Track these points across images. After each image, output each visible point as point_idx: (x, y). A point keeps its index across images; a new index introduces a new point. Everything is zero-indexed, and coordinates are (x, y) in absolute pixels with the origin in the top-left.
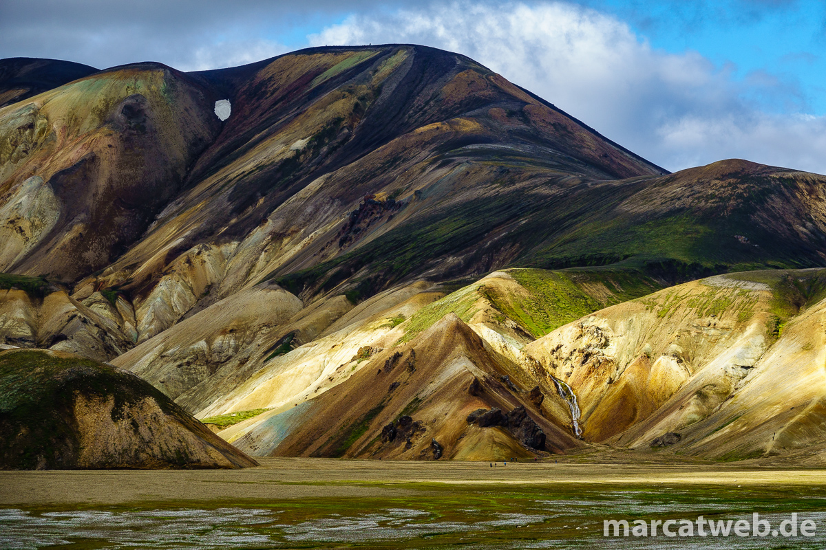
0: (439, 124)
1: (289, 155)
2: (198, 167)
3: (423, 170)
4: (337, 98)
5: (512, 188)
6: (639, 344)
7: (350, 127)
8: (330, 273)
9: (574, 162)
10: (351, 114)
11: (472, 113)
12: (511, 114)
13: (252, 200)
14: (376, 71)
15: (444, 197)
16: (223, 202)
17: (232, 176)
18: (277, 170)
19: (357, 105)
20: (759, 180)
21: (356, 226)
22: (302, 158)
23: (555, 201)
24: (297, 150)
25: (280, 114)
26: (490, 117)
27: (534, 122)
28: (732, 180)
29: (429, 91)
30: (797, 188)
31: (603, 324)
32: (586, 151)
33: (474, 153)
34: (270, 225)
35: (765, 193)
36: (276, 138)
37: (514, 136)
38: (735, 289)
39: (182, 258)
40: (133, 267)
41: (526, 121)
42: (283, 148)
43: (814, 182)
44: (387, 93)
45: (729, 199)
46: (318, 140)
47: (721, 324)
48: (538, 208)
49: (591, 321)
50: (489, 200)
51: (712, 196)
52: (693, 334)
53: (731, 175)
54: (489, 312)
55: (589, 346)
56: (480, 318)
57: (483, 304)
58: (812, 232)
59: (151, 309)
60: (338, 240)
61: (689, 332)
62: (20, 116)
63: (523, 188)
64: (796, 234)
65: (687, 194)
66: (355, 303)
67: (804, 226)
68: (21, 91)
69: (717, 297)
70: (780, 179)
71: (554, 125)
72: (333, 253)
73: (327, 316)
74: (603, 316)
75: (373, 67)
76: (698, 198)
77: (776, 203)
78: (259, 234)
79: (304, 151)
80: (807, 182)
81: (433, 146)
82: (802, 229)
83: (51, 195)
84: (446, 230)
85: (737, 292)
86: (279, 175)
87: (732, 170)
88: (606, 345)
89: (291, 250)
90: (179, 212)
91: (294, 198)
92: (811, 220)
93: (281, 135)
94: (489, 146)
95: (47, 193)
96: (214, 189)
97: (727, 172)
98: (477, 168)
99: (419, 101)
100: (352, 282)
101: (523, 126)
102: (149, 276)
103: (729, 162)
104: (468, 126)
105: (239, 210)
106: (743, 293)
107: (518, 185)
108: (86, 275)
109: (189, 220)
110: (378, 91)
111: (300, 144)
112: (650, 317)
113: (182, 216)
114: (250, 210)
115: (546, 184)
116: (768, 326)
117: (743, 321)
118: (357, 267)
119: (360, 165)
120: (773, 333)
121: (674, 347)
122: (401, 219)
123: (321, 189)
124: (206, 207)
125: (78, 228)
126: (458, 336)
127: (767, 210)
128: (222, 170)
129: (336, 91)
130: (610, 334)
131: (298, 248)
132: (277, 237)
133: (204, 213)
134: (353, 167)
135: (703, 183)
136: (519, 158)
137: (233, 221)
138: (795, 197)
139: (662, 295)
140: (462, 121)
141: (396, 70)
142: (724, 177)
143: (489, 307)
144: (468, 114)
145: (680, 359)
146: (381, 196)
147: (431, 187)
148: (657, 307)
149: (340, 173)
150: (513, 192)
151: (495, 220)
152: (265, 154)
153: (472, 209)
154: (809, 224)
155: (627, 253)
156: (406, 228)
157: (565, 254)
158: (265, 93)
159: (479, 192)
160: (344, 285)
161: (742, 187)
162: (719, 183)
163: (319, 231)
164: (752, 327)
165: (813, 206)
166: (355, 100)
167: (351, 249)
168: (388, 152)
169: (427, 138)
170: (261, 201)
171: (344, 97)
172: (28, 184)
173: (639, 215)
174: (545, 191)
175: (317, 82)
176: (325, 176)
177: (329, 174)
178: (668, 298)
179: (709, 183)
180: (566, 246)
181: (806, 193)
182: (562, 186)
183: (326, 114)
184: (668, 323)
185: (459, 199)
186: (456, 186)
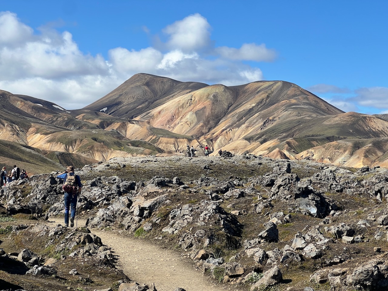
0: (286, 101)
1: (251, 107)
2: (230, 110)
3: (281, 112)
4: (263, 94)
5: (300, 117)
6: (321, 155)
7: (266, 101)
8: (257, 137)
9: (318, 110)
10: (266, 98)
11: (295, 98)
12: (304, 99)
13: (242, 118)
14: (273, 87)
15: (284, 119)
16: (235, 118)
17: (237, 112)
18: (248, 111)
19: (268, 96)
20: (357, 117)
21: (265, 125)
22: (254, 108)
23: (309, 121)
24: (253, 106)
25: (249, 97)
26: (299, 99)
27: (310, 100)
28: (350, 117)
29: (285, 92)
30: (367, 119)
31: (313, 151)
32: (322, 107)
33: (294, 108)
34: (246, 124)
35: (358, 120)
36: (248, 103)
37: (305, 104)
38: (344, 143)
39: (225, 131)
40: (213, 134)
41: (308, 100)
42: (250, 106)
43: (371, 117)
44: (275, 93)
45: (349, 122)
46: (258, 104)
47: (340, 151)
48: (305, 122)
49: (310, 150)
50: (295, 120)
51: (345, 121)
52: (333, 154)
53: (350, 116)
54: (288, 148)
55: (309, 156)
56: (286, 149)
57: (287, 145)
58: (369, 130)
59: (217, 144)
60: (261, 128)
61: (332, 153)
62: (189, 97)
63: (303, 117)
64: (365, 130)
65: (339, 120)
66: (262, 144)
67: (367, 128)
68: (190, 90)
69: (340, 145)
70: (363, 117)
71: (315, 101)
72: (259, 131)
73: (255, 147)
74: (313, 149)
75: (272, 86)
76: (342, 121)
77: (361, 123)
78: (243, 126)
79: (255, 107)
80: (369, 118)
81: (285, 106)
82: (367, 129)
83: (195, 116)
84: (284, 127)
85: (345, 144)
86: (248, 112)
87: (351, 114)
88: (313, 156)
89: (250, 130)
90: (225, 121)
91: (251, 118)
92: (369, 127)
93: (249, 102)
94: (298, 106)
95: (194, 115)
96: (233, 115)
97: (349, 115)
98: (293, 112)
99: (282, 95)
100: (261, 139)
101: (307, 101)
102: (217, 136)
103: (350, 112)
104: (293, 101)
105: (239, 120)
106: (346, 144)
107: (302, 117)
108: (203, 135)
109: (227, 122)
110: (272, 92)
111: (254, 105)
112: (324, 149)
113: (225, 122)
114: (241, 120)
115: (308, 116)
116: (350, 152)
117: (345, 151)
118: (263, 135)
119: (268, 110)
120: (352, 154)
121: (329, 156)
122: (275, 123)
123: (258, 116)
124: (231, 119)
125: (201, 124)
126: (279, 153)
127: (358, 124)
128: (235, 111)
129: (262, 92)
130: (314, 153)
131: (252, 130)
132: (247, 127)
133: (231, 121)
134: (266, 111)
135: (343, 117)
136: (304, 109)
137: (237, 123)
138: (366, 121)
139: (327, 144)
140: (292, 100)
141: (278, 87)
142: (349, 116)
143: (288, 146)
144: (294, 98)
145: (330, 159)
146: (271, 118)
147: (282, 116)
148: (326, 147)
149: (262, 112)
150: (301, 118)
151: (295, 125)
152: (245, 107)
153: (290, 122)
154: (368, 128)
155: (323, 134)
156: (275, 126)
157: (309, 134)
158: (247, 92)
159: (293, 118)
160: (260, 140)
161: (353, 118)
162: (348, 117)
163: (257, 126)
164: (347, 152)
165: (370, 123)
166: (267, 94)
167: (263, 130)
168: (274, 107)
169: (284, 104)
170: (244, 118)
171: (265, 93)
172: (190, 113)
173: (328, 125)
174: (308, 118)
175: (259, 90)
176: (259, 113)
177: (260, 112)
178: (328, 145)
179: (345, 117)
180: (310, 132)
181: (368, 120)
182: (311, 117)
183: (260, 98)
184: (328, 151)
185: (288, 119)
186: (288, 116)
